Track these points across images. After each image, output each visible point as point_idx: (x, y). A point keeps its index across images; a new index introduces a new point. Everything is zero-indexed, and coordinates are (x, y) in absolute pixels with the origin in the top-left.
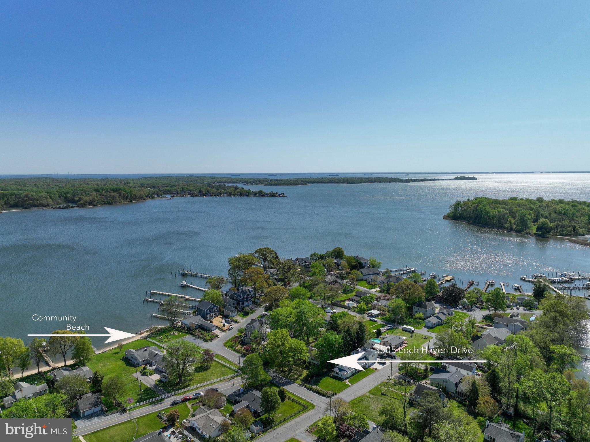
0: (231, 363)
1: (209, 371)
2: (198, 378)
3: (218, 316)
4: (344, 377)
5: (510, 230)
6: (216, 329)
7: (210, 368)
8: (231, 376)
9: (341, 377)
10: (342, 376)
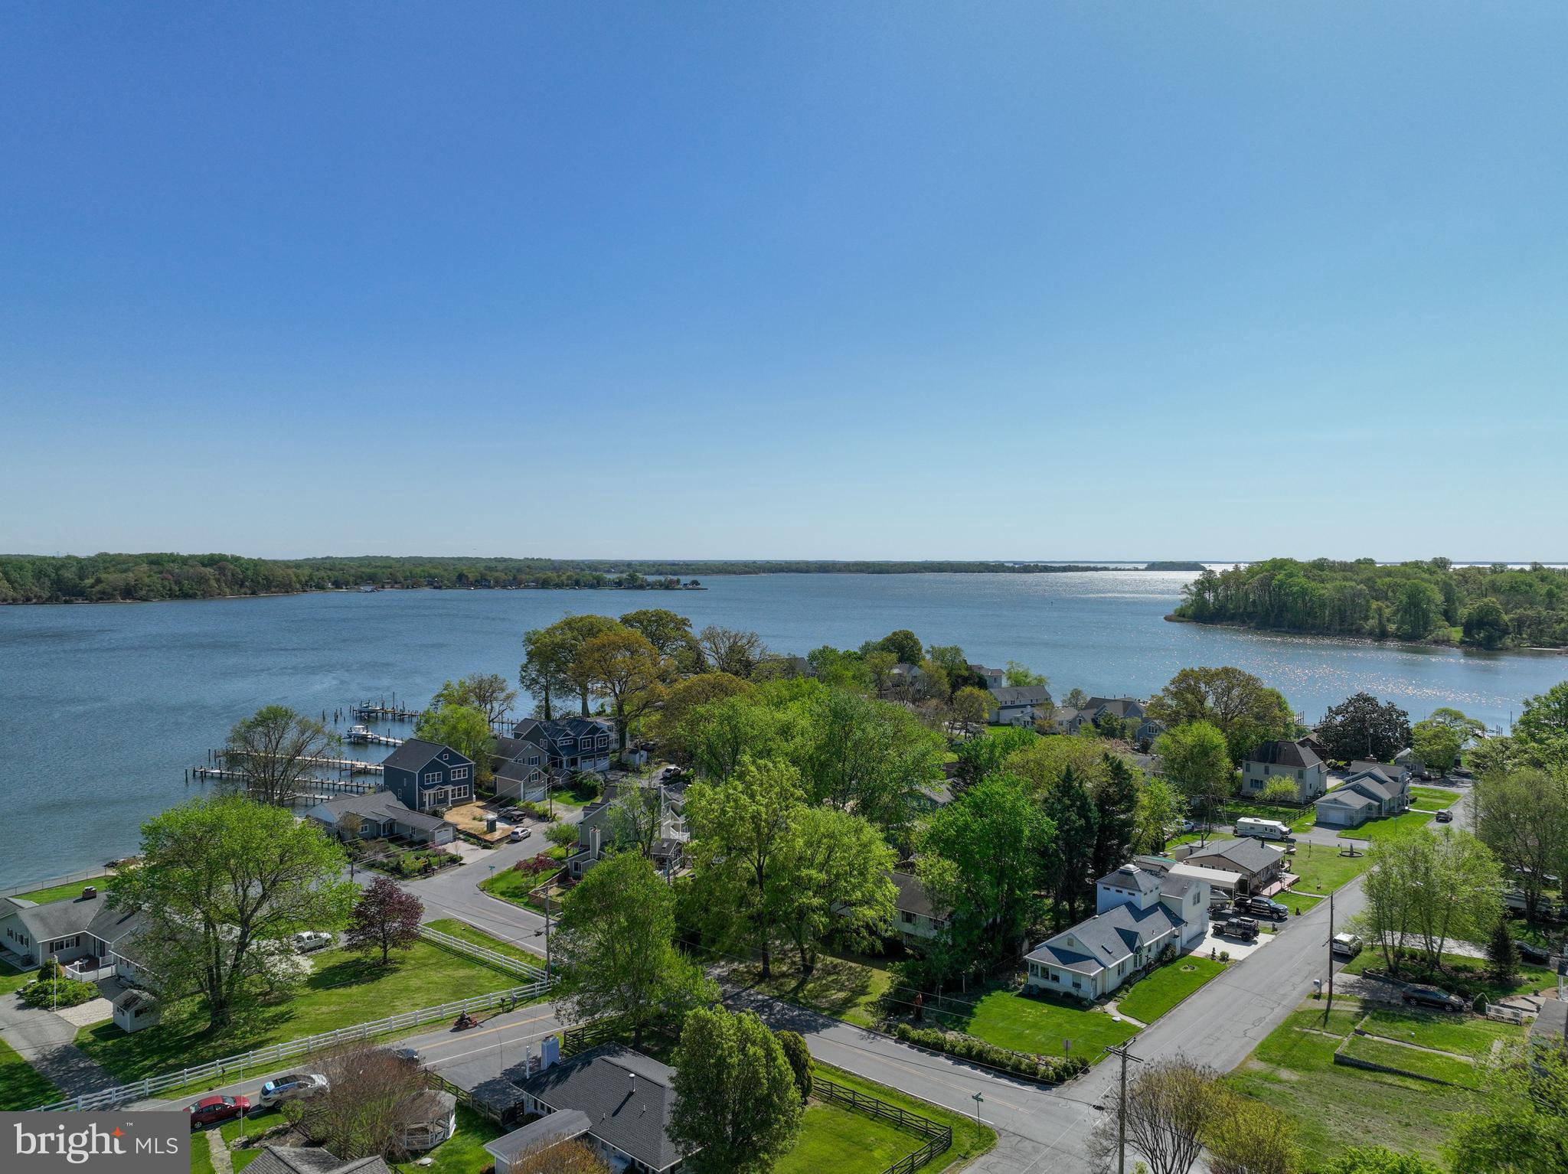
0: (508, 948)
1: (388, 983)
2: (324, 1009)
3: (469, 800)
4: (1088, 991)
5: (1381, 636)
6: (455, 839)
7: (396, 970)
8: (496, 997)
9: (1073, 991)
10: (1077, 985)
